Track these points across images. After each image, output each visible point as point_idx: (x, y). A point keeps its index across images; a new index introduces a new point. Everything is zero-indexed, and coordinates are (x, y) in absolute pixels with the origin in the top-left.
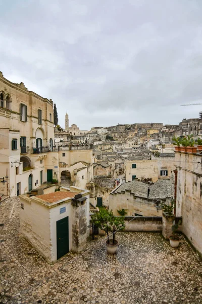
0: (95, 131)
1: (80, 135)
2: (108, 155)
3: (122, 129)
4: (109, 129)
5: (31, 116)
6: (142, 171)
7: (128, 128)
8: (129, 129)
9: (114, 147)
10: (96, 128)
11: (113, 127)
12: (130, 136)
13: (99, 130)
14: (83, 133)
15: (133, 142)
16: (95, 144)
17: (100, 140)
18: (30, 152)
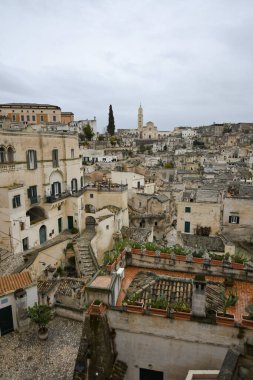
0: (178, 132)
1: (157, 138)
2: (185, 176)
3: (218, 131)
4: (200, 130)
5: (42, 161)
6: (198, 217)
7: (228, 129)
8: (230, 131)
9: (202, 159)
10: (181, 128)
11: (204, 127)
12: (229, 143)
13: (184, 132)
14: (162, 134)
15: (231, 153)
16: (177, 152)
17: (184, 147)
18: (42, 201)
